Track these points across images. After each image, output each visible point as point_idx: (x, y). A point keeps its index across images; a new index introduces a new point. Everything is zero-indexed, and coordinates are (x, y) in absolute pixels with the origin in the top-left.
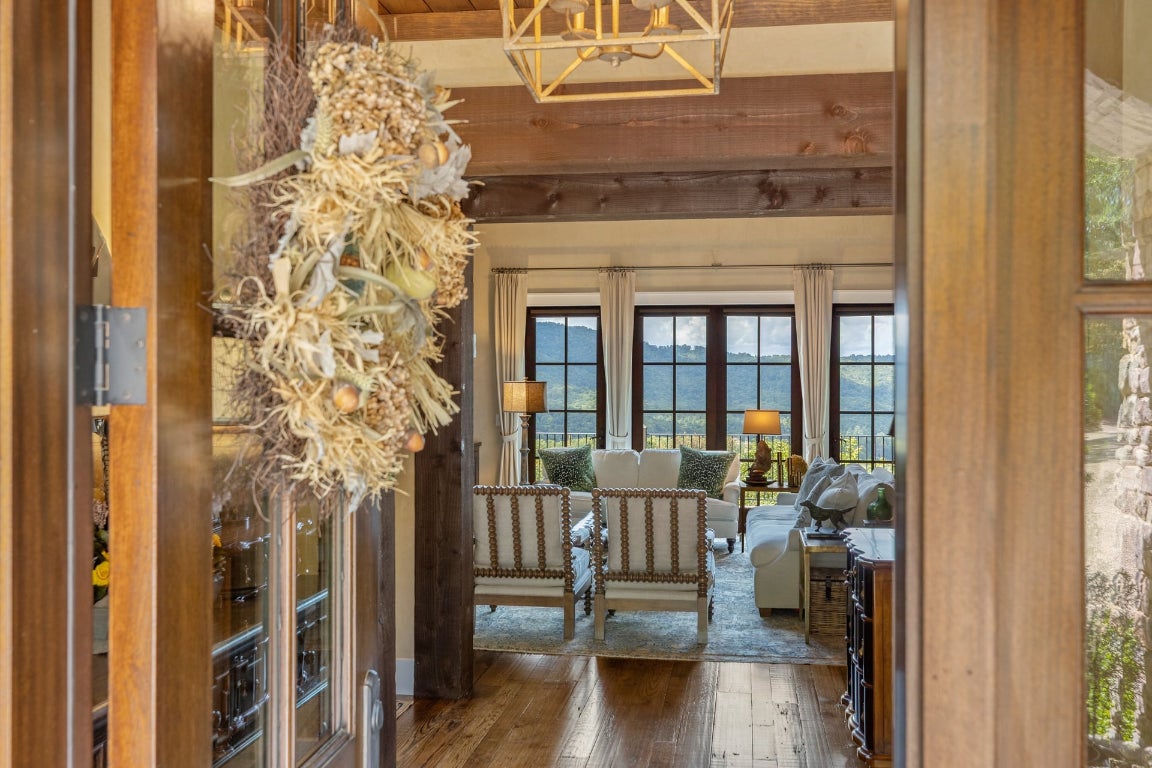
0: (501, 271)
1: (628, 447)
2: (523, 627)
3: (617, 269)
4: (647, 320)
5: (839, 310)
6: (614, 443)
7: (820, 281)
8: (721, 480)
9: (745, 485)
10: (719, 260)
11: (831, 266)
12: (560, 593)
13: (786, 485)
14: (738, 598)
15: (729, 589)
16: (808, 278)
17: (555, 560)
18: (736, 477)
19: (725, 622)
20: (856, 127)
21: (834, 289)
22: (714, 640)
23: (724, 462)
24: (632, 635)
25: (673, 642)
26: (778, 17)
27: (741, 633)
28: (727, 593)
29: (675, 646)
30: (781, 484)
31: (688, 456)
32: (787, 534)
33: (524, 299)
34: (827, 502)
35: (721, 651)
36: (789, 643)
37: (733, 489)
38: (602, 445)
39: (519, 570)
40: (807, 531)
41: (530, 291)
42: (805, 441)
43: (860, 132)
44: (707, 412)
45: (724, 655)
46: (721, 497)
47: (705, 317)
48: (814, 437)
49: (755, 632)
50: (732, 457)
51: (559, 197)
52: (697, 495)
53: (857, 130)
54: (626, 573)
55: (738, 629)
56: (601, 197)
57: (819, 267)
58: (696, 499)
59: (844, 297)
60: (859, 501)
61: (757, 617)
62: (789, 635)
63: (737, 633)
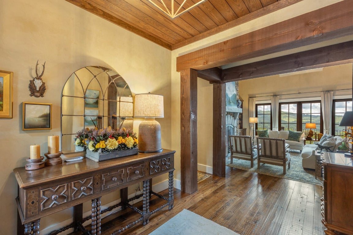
0: (251, 98)
1: (277, 130)
2: (243, 164)
3: (275, 95)
4: (282, 105)
5: (334, 101)
6: (274, 129)
7: (329, 94)
8: (299, 138)
9: (306, 139)
10: (300, 92)
11: (332, 91)
12: (250, 158)
13: (317, 140)
14: (299, 164)
15: (297, 162)
16: (325, 94)
17: (249, 151)
18: (303, 137)
19: (293, 169)
20: (318, 26)
21: (333, 96)
22: (288, 174)
23: (300, 134)
24: (268, 169)
25: (277, 172)
26: (289, 3)
27: (296, 173)
28: (296, 163)
29: (277, 173)
30: (316, 139)
31: (290, 132)
32: (312, 151)
33: (255, 102)
34: (325, 144)
35: (289, 177)
36: (310, 178)
37: (302, 140)
38: (271, 129)
39: (241, 152)
40: (318, 151)
41: (256, 101)
42: (324, 131)
43: (320, 28)
44: (297, 124)
45: (289, 178)
46: (299, 141)
47: (296, 104)
48: (327, 129)
49: (301, 173)
50: (302, 133)
51: (241, 74)
52: (283, 140)
53: (318, 27)
54: (265, 156)
55: (296, 172)
56: (252, 72)
57: (328, 91)
58: (282, 141)
59: (336, 98)
60: (336, 145)
61: (303, 170)
62: (311, 176)
63: (295, 173)
